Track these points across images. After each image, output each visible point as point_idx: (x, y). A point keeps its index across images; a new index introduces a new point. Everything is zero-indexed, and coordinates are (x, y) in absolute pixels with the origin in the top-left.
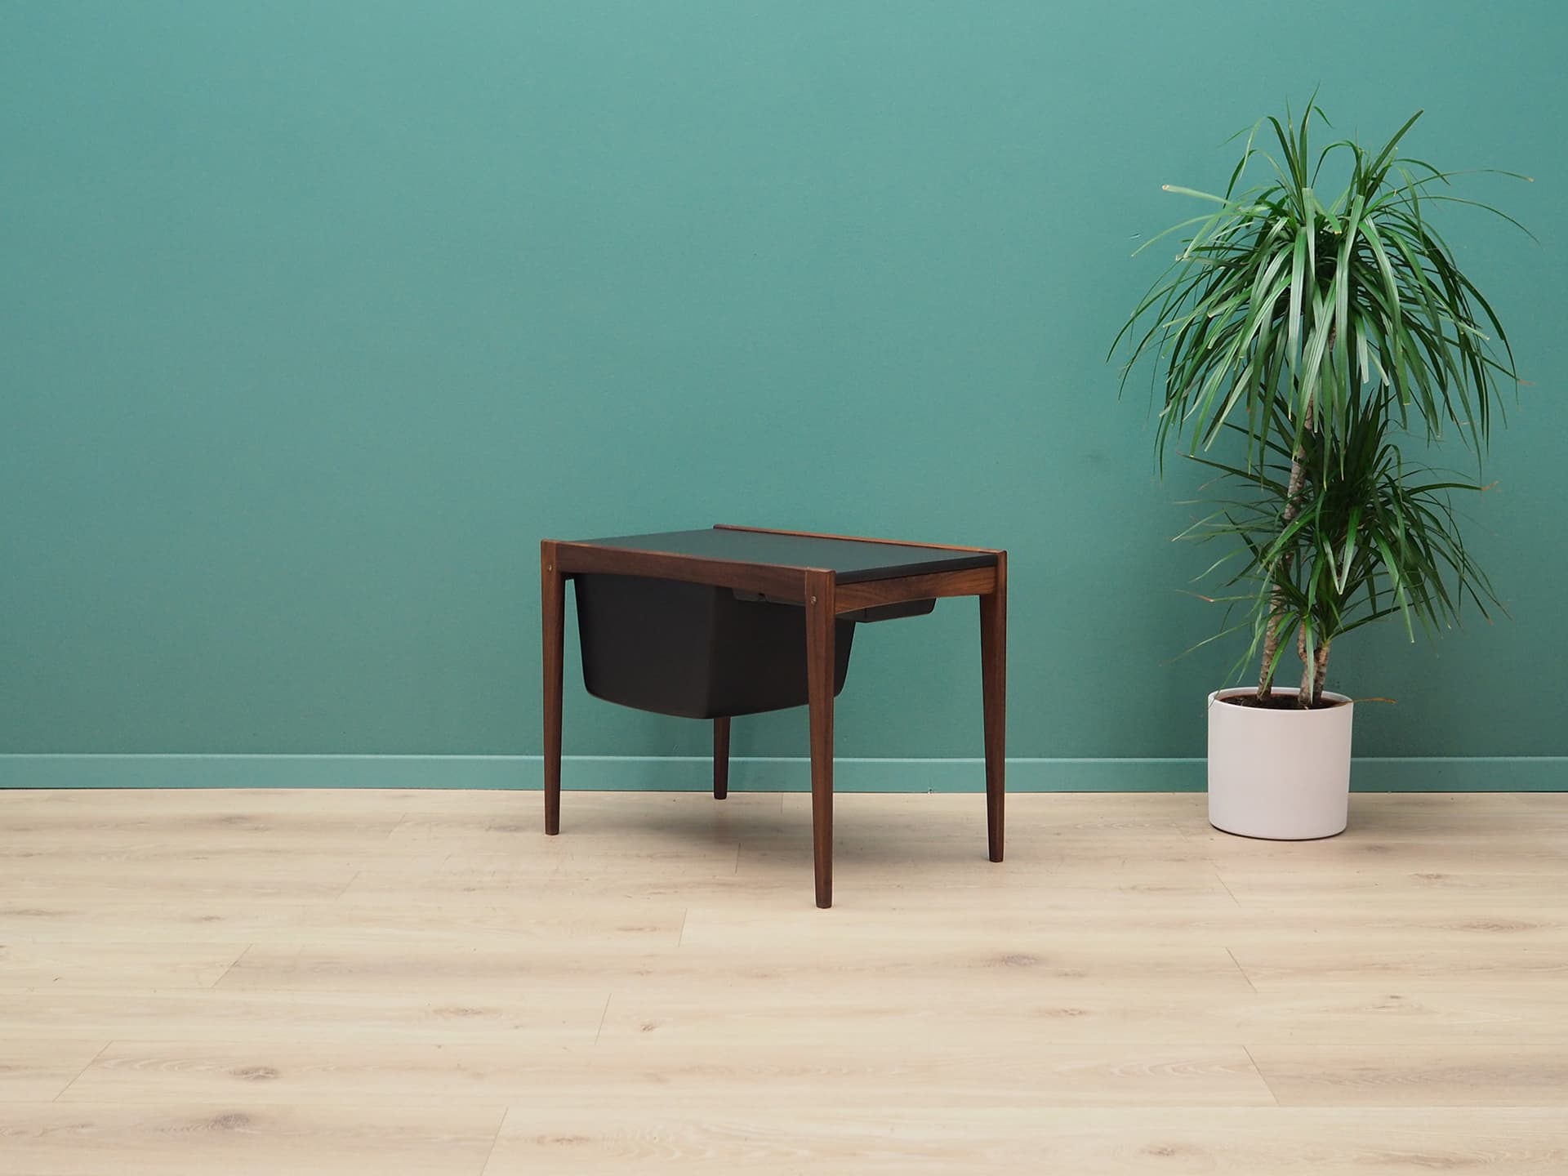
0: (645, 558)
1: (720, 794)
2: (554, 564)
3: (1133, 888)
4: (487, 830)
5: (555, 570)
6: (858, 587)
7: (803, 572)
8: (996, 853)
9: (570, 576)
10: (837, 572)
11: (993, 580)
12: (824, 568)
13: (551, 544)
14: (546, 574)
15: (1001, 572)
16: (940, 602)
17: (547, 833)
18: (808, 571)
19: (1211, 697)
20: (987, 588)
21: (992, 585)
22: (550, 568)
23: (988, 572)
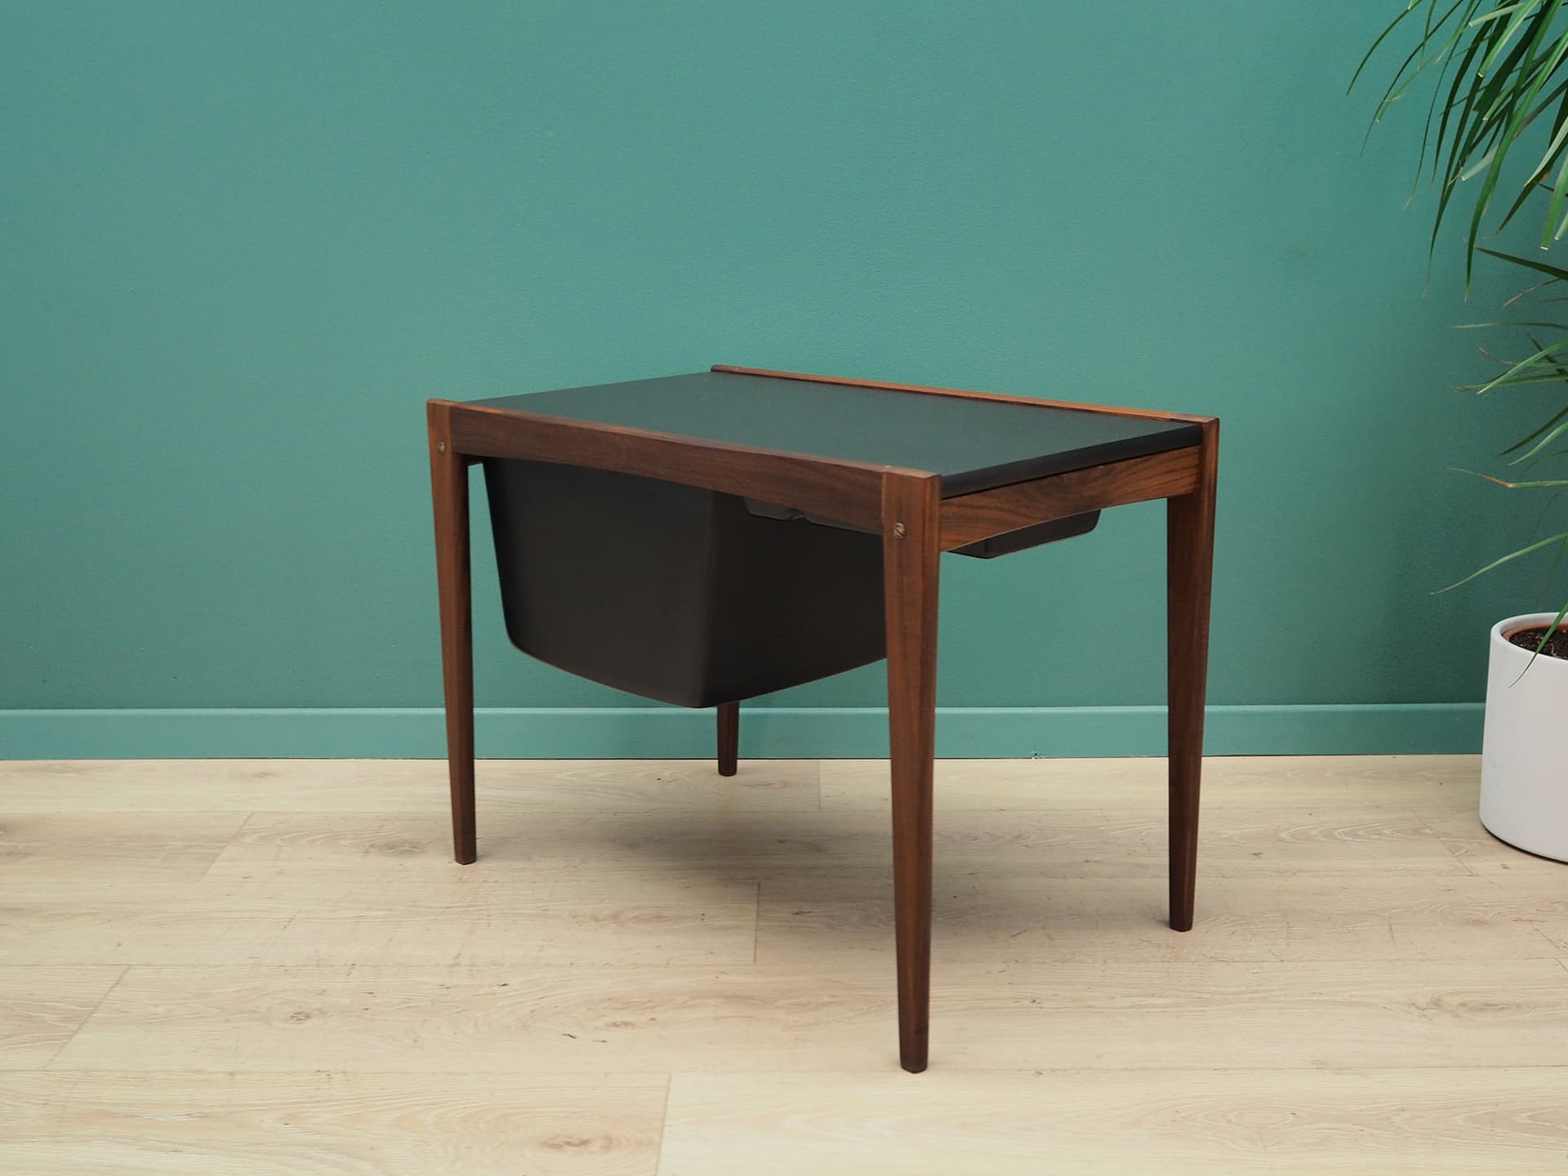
0: (592, 438)
1: (728, 767)
2: (449, 443)
3: (1437, 1003)
4: (367, 852)
5: (449, 449)
6: (977, 500)
7: (879, 476)
8: (1180, 916)
9: (475, 460)
10: (944, 475)
11: (1194, 471)
12: (921, 469)
13: (442, 407)
14: (436, 456)
15: (1209, 456)
16: (1106, 514)
17: (458, 860)
18: (889, 474)
19: (1495, 631)
20: (1182, 484)
21: (1193, 479)
22: (442, 448)
23: (1186, 458)
